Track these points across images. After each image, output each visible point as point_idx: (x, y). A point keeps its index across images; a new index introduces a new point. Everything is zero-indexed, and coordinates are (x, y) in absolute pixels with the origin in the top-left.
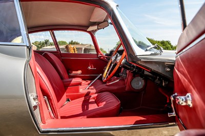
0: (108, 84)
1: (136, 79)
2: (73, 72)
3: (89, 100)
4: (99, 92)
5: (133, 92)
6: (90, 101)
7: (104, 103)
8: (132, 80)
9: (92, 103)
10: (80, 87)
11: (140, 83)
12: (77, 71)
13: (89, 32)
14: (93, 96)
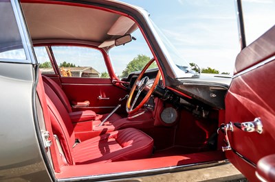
0: (129, 118)
1: (166, 110)
2: (78, 103)
3: (107, 139)
4: (120, 128)
5: (163, 127)
6: (109, 140)
7: (131, 142)
8: (162, 111)
9: (112, 143)
10: (93, 122)
11: (172, 115)
12: (83, 101)
13: (101, 49)
14: (113, 134)
